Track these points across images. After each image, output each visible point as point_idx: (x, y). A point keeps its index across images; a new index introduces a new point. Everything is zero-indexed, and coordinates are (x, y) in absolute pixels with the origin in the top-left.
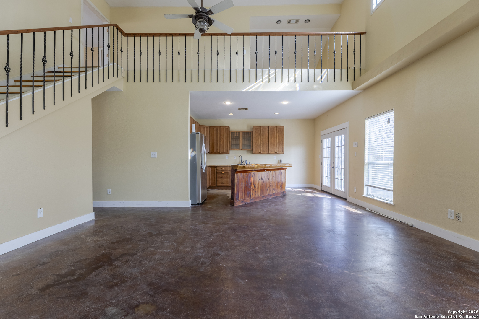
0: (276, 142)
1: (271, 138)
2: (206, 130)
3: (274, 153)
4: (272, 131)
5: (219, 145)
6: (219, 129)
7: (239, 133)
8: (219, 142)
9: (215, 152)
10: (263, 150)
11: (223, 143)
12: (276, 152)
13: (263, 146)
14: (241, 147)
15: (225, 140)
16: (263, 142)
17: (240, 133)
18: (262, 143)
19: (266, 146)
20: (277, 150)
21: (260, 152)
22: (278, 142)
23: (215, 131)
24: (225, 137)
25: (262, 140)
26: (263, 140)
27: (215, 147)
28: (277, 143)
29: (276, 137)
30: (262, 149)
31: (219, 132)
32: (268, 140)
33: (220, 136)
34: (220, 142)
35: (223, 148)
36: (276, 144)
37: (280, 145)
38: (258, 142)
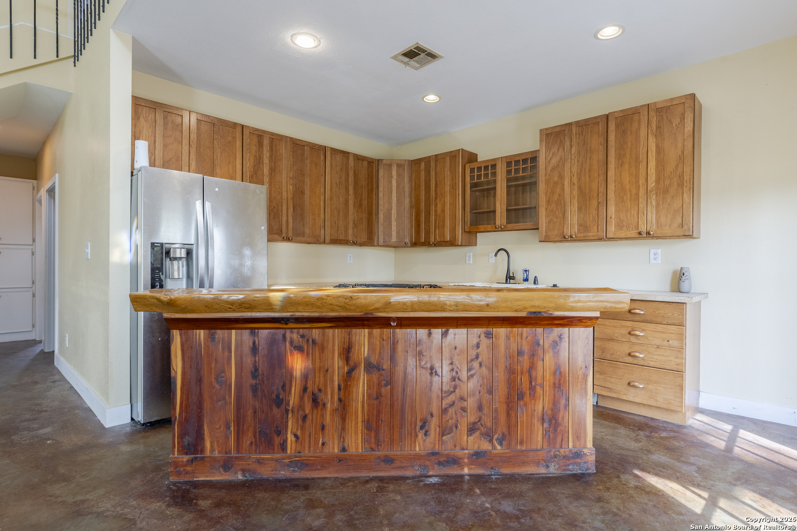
0: (642, 181)
1: (620, 164)
2: (394, 173)
3: (633, 233)
4: (624, 132)
5: (433, 218)
6: (433, 164)
7: (494, 166)
8: (433, 208)
9: (423, 240)
10: (580, 225)
11: (443, 211)
12: (643, 229)
13: (580, 209)
14: (500, 218)
15: (448, 199)
16: (580, 188)
17: (499, 166)
18: (575, 193)
19: (594, 203)
20: (650, 219)
21: (567, 232)
22: (658, 181)
23: (423, 174)
24: (447, 189)
25: (575, 180)
26: (579, 179)
27: (423, 226)
28: (652, 184)
29: (642, 157)
30: (575, 218)
31: (433, 174)
32: (602, 178)
33: (436, 185)
34: (436, 205)
35: (443, 226)
36: (642, 192)
37: (666, 191)
38: (558, 191)
